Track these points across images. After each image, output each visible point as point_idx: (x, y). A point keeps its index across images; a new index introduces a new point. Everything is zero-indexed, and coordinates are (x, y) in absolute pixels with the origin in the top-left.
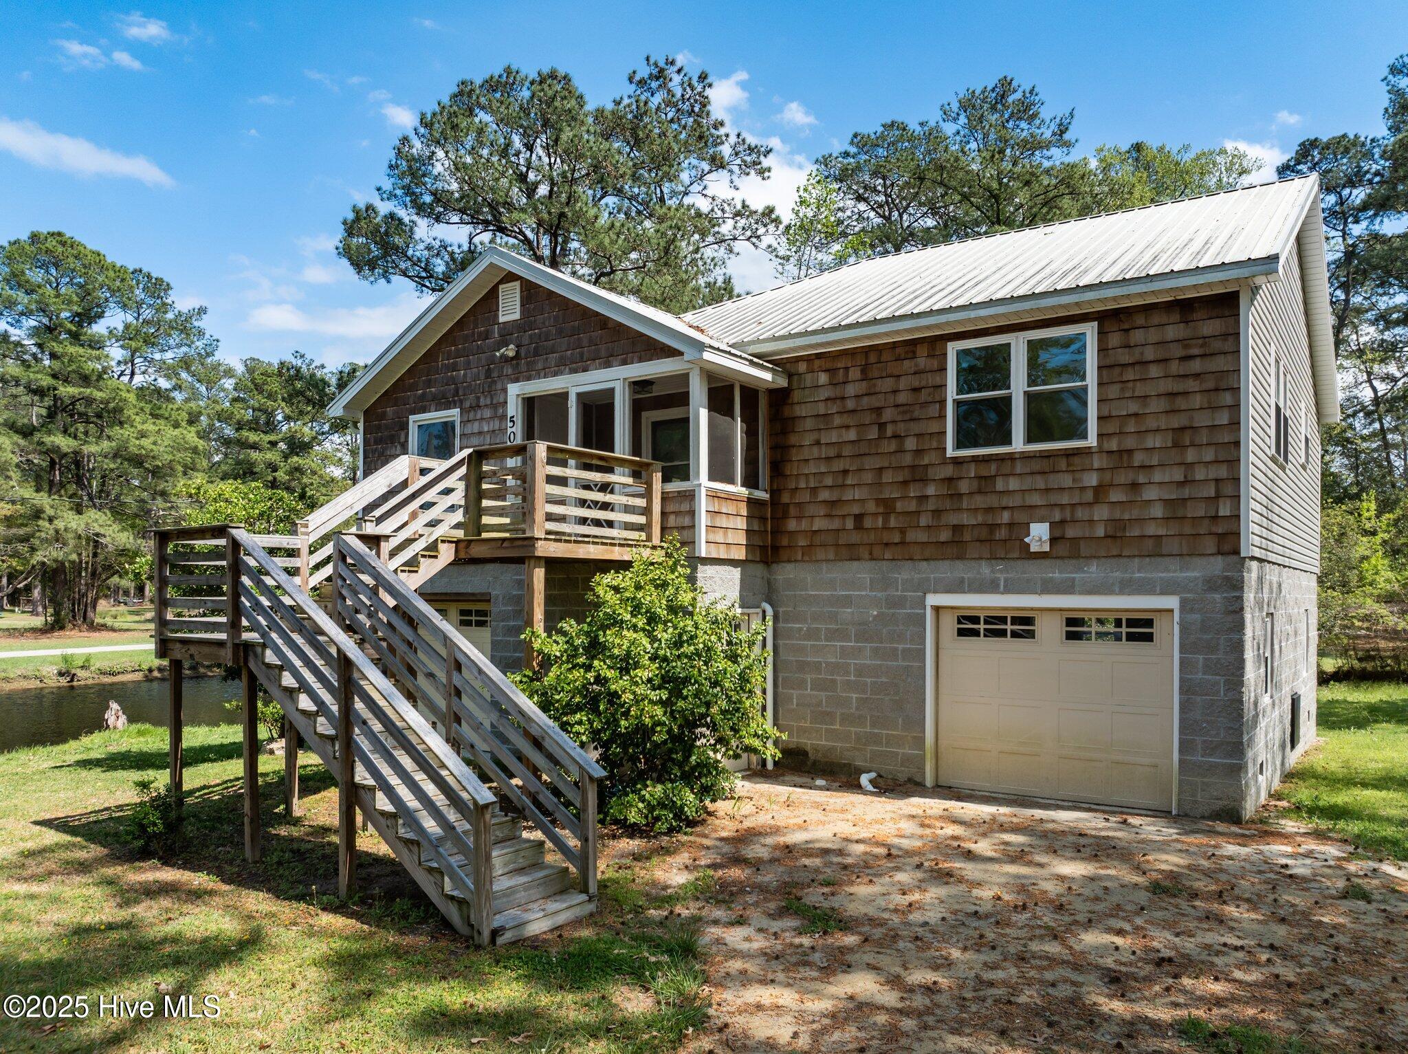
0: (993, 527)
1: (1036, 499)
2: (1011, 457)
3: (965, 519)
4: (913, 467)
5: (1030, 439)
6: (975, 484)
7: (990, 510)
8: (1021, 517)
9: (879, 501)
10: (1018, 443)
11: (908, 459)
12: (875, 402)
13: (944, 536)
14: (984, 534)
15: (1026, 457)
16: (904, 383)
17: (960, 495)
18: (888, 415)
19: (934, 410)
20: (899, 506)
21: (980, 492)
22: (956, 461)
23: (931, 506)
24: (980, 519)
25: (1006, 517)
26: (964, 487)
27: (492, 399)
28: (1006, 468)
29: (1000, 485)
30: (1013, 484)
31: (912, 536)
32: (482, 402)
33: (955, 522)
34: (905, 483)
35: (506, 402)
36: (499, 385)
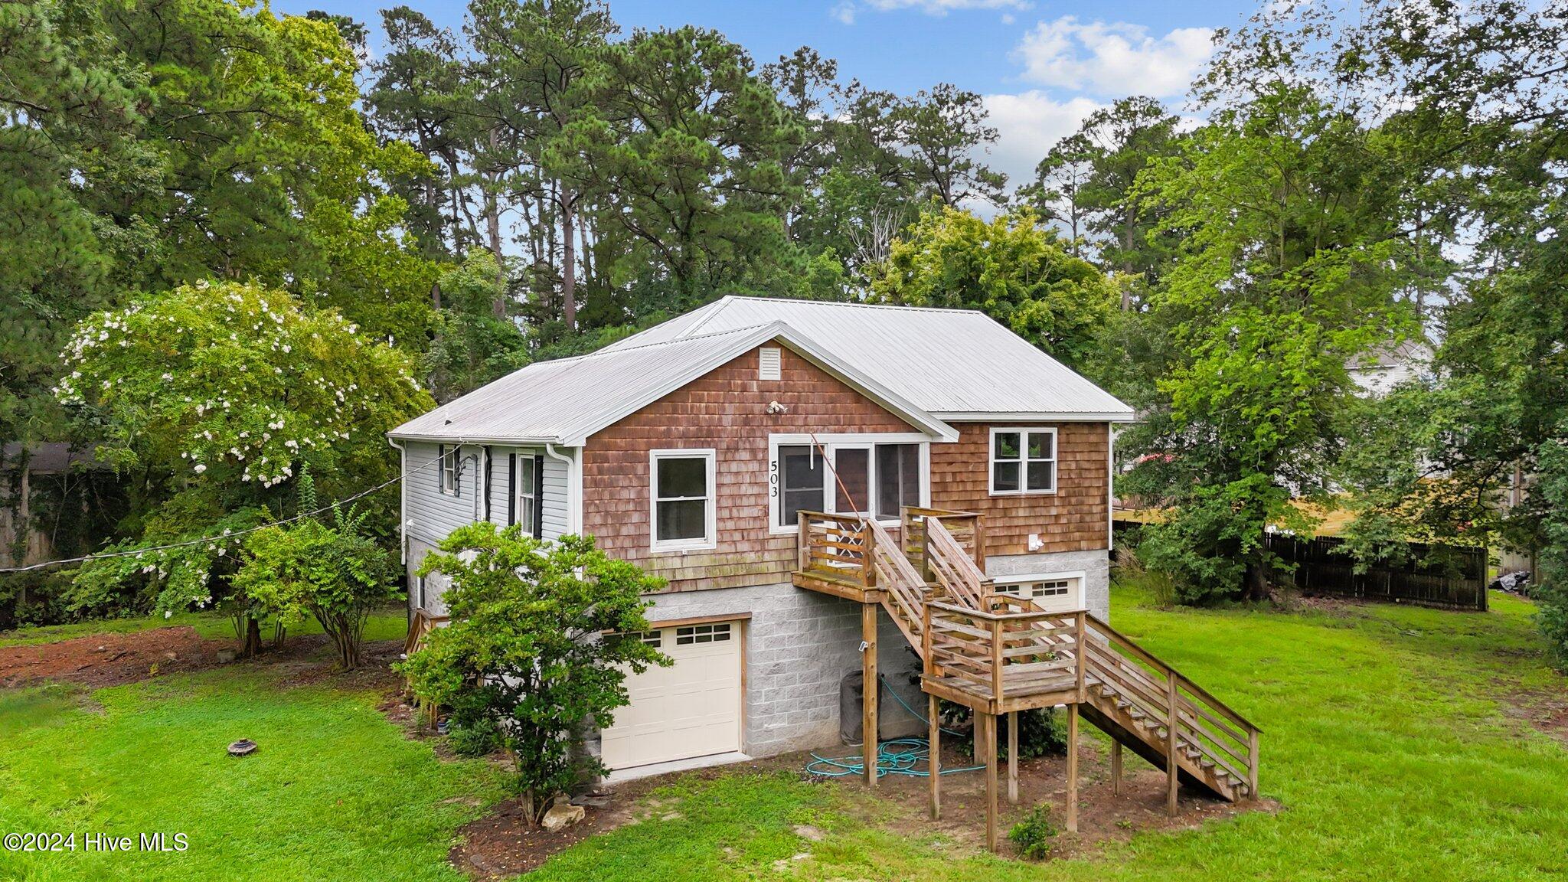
0: (1011, 537)
1: (1032, 522)
2: (1019, 498)
3: (998, 532)
4: (971, 501)
5: (1029, 488)
6: (1002, 512)
7: (1009, 527)
8: (1024, 532)
10: (1023, 489)
11: (968, 496)
12: (950, 458)
13: (987, 542)
14: (1007, 541)
15: (1028, 498)
16: (966, 449)
17: (995, 518)
18: (957, 467)
19: (982, 467)
21: (1005, 517)
22: (995, 499)
24: (1005, 532)
25: (1017, 531)
26: (997, 513)
27: (751, 444)
28: (1017, 504)
29: (1014, 513)
30: (1021, 513)
32: (740, 445)
33: (993, 534)
35: (767, 449)
36: (758, 434)
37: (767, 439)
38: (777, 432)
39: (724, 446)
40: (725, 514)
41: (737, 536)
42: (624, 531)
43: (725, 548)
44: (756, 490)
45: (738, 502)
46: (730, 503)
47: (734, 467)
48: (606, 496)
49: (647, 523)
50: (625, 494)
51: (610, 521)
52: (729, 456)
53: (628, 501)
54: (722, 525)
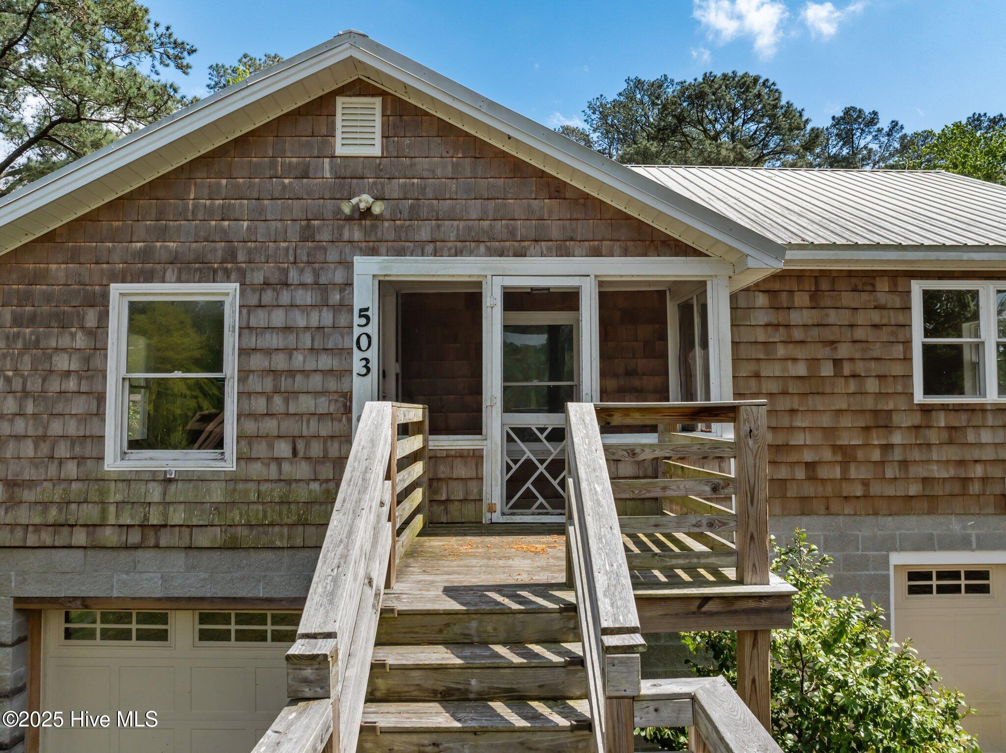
0: (965, 481)
2: (981, 409)
3: (936, 472)
4: (876, 412)
6: (945, 435)
7: (961, 463)
8: (994, 471)
9: (836, 448)
10: (991, 393)
11: (869, 404)
12: (829, 334)
13: (914, 489)
14: (957, 489)
16: (861, 318)
17: (929, 445)
18: (844, 351)
19: (898, 351)
20: (860, 455)
21: (951, 443)
22: (926, 410)
23: (897, 455)
24: (952, 472)
25: (978, 471)
26: (933, 437)
27: (316, 274)
28: (977, 420)
29: (971, 437)
30: (986, 436)
31: (876, 489)
32: (293, 276)
33: (926, 475)
34: (867, 429)
35: (349, 284)
36: (333, 255)
37: (349, 266)
38: (373, 252)
39: (258, 278)
40: (259, 405)
41: (283, 449)
42: (56, 428)
43: (256, 470)
44: (325, 362)
45: (285, 384)
46: (268, 384)
47: (278, 318)
48: (26, 363)
49: (100, 414)
50: (62, 363)
51: (30, 408)
52: (268, 297)
53: (68, 374)
54: (251, 427)
